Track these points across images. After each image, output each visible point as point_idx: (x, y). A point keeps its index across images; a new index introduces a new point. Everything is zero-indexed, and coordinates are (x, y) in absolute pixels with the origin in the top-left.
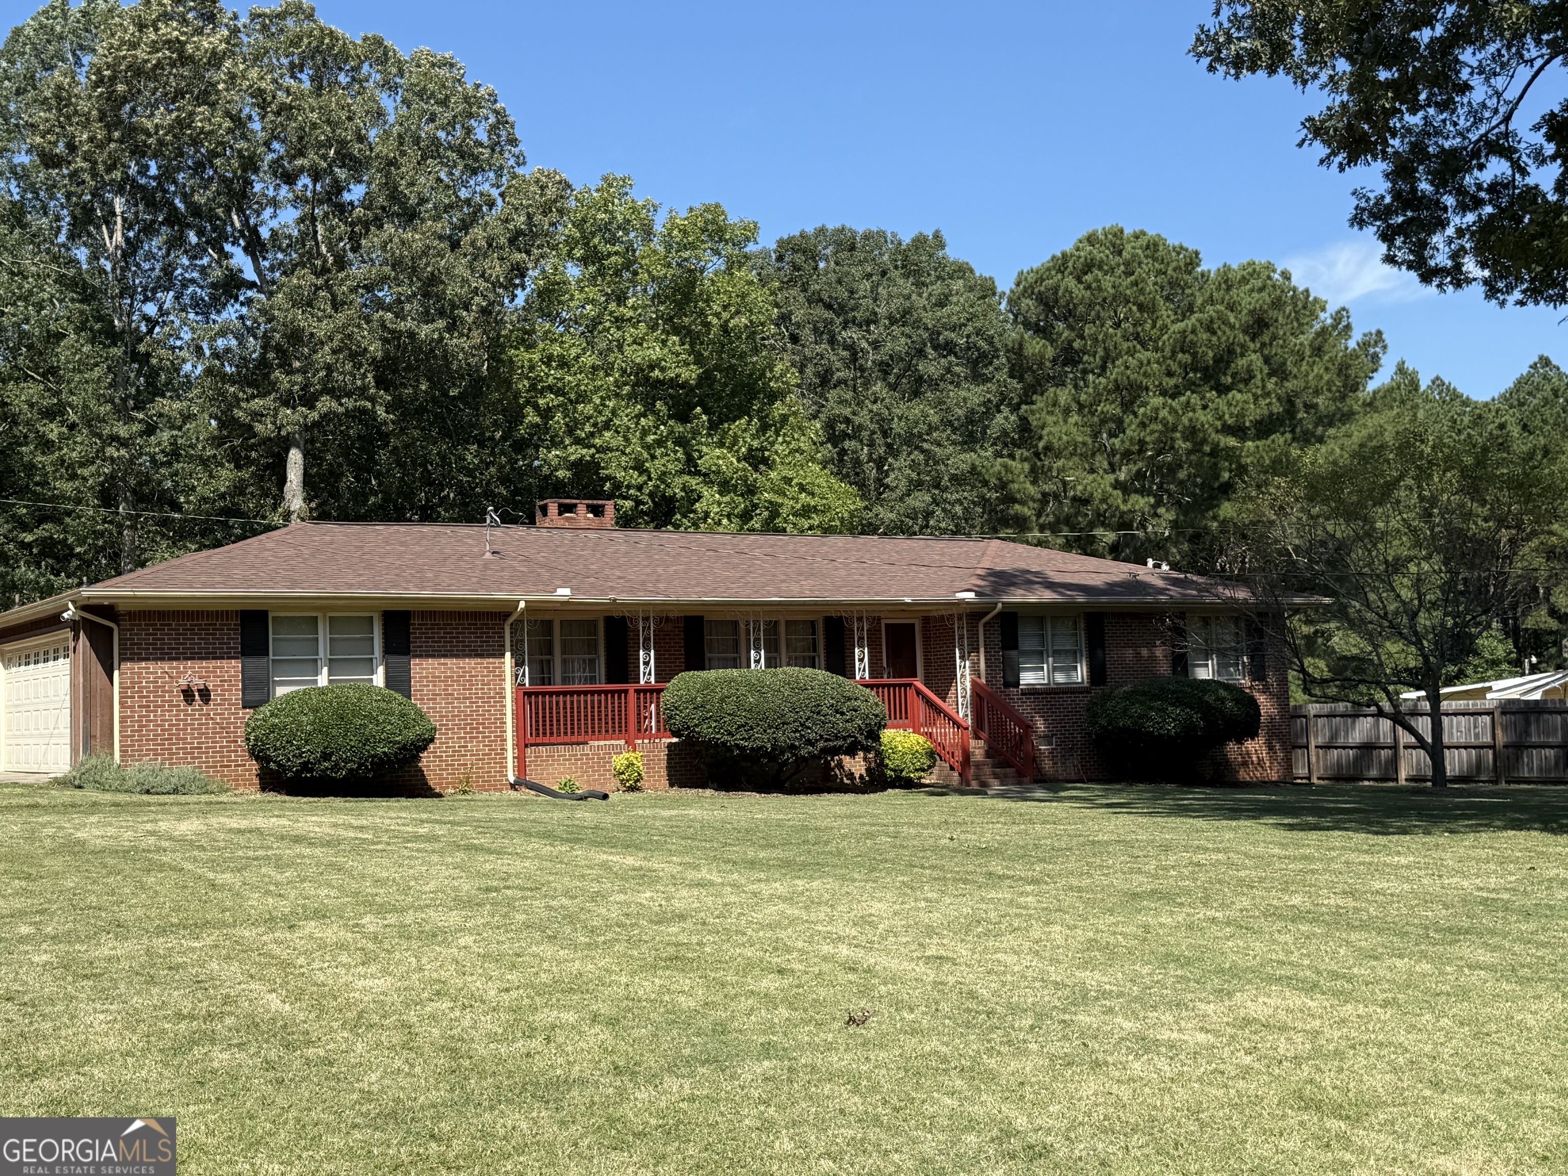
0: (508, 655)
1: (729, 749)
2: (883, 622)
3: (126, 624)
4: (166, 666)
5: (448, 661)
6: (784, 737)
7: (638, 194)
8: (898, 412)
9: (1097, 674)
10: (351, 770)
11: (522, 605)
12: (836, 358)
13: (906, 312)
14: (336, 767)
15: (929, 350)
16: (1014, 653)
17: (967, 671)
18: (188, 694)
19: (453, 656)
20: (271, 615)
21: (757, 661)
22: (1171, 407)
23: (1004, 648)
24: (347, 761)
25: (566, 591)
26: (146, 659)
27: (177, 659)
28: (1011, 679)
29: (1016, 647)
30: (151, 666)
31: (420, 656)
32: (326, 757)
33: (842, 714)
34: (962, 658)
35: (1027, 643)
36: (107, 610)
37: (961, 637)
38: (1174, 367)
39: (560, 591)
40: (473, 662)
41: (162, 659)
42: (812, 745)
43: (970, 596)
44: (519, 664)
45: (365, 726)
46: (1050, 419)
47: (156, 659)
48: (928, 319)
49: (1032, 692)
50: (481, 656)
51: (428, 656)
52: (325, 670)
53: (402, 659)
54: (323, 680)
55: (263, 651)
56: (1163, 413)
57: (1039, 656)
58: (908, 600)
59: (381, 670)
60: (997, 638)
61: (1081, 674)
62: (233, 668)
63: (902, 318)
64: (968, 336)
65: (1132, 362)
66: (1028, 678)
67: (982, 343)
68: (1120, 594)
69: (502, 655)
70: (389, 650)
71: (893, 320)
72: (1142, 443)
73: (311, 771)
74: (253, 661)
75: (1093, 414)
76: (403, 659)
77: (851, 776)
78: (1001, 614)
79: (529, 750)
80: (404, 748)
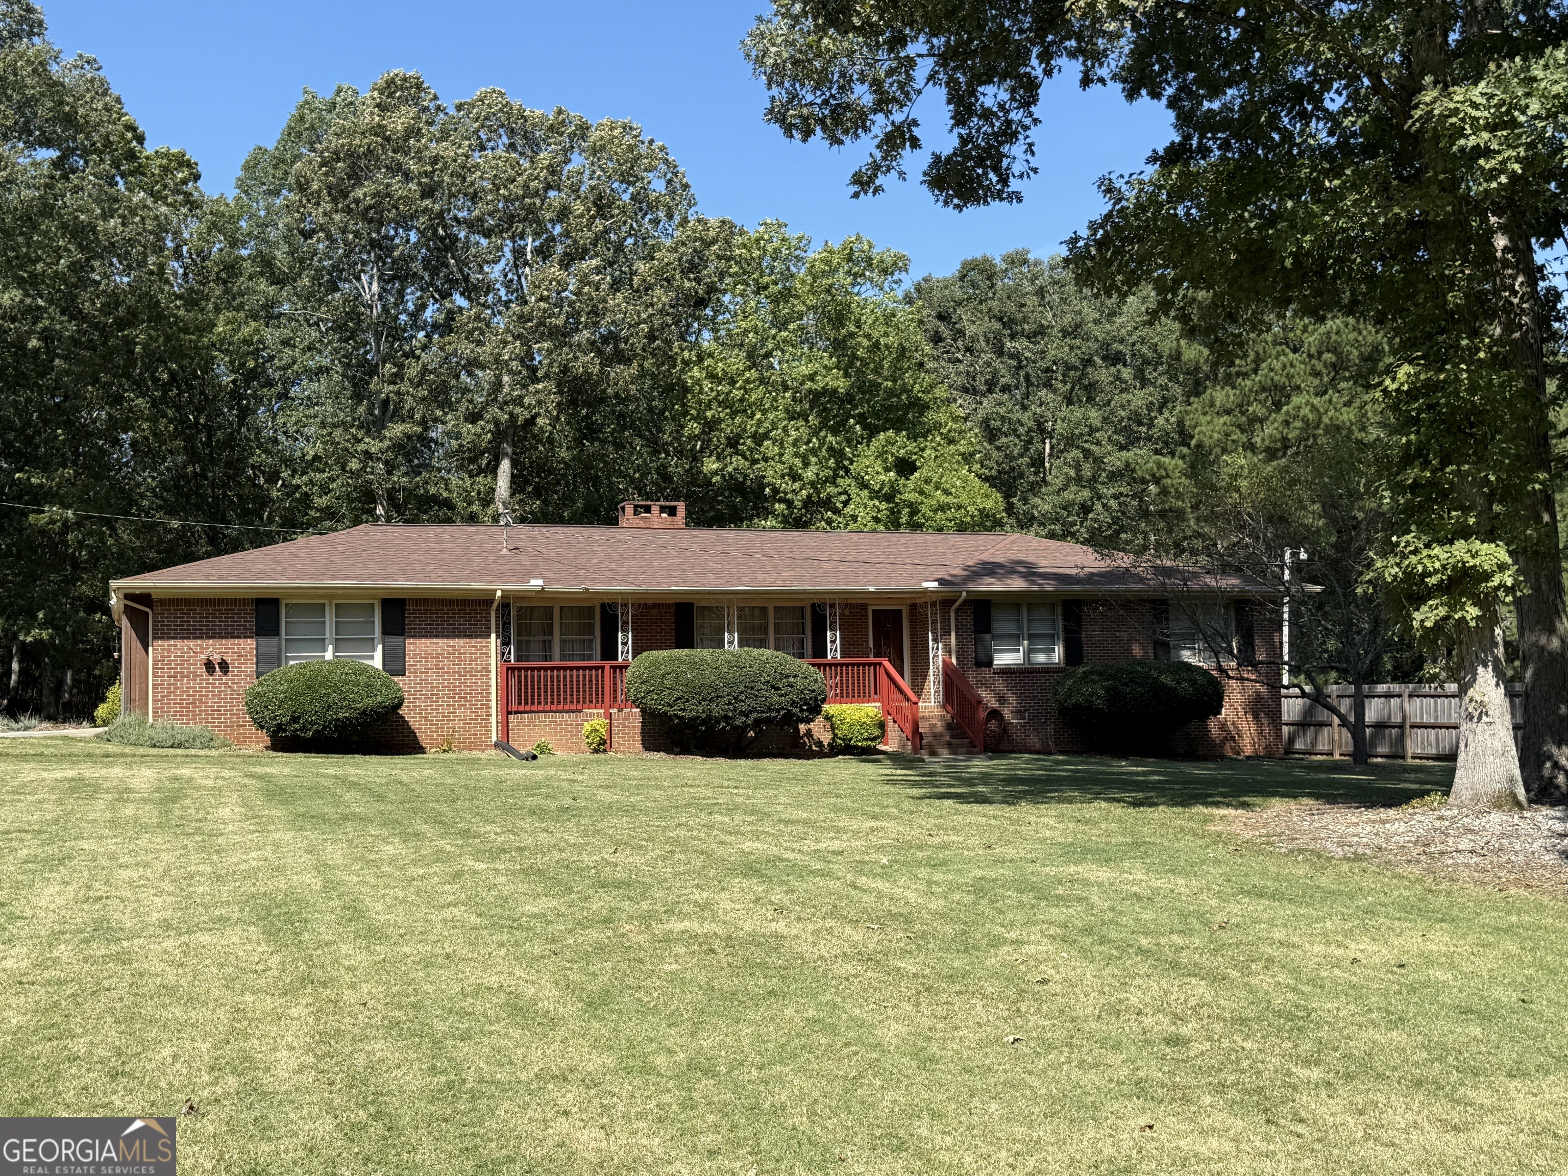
0: (493, 636)
1: (670, 718)
2: (870, 609)
3: (158, 609)
4: (191, 643)
5: (440, 641)
6: (717, 710)
7: (792, 233)
8: (1062, 415)
9: (1073, 655)
10: (317, 731)
11: (499, 593)
12: (1003, 367)
13: (1078, 326)
14: (304, 729)
15: (1098, 360)
16: (988, 636)
17: (940, 652)
18: (209, 666)
19: (443, 637)
20: (283, 603)
21: (731, 643)
22: (1313, 406)
23: (975, 632)
24: (313, 723)
25: (540, 582)
26: (175, 638)
27: (201, 638)
28: (982, 657)
29: (989, 631)
30: (179, 643)
31: (414, 637)
32: (295, 720)
33: (778, 689)
34: (935, 640)
35: (999, 627)
36: (144, 598)
37: (934, 622)
38: (1319, 366)
39: (534, 582)
40: (461, 642)
41: (188, 638)
42: (747, 716)
43: (932, 585)
44: (506, 643)
45: (328, 695)
46: (1204, 419)
47: (183, 638)
48: (1097, 331)
49: (1007, 672)
50: (470, 637)
51: (421, 637)
52: (331, 648)
53: (398, 639)
54: (329, 655)
55: (276, 632)
56: (1305, 411)
57: (1016, 639)
58: (871, 589)
59: (380, 647)
60: (969, 623)
61: (1057, 655)
62: (248, 645)
63: (1072, 332)
64: (1133, 344)
65: (1277, 365)
66: (1005, 659)
67: (1145, 350)
68: (1097, 582)
69: (489, 636)
70: (387, 631)
71: (1065, 333)
72: (1285, 439)
73: (285, 731)
74: (264, 640)
75: (1243, 413)
76: (400, 639)
77: (820, 743)
78: (966, 602)
79: (511, 717)
80: (364, 713)
